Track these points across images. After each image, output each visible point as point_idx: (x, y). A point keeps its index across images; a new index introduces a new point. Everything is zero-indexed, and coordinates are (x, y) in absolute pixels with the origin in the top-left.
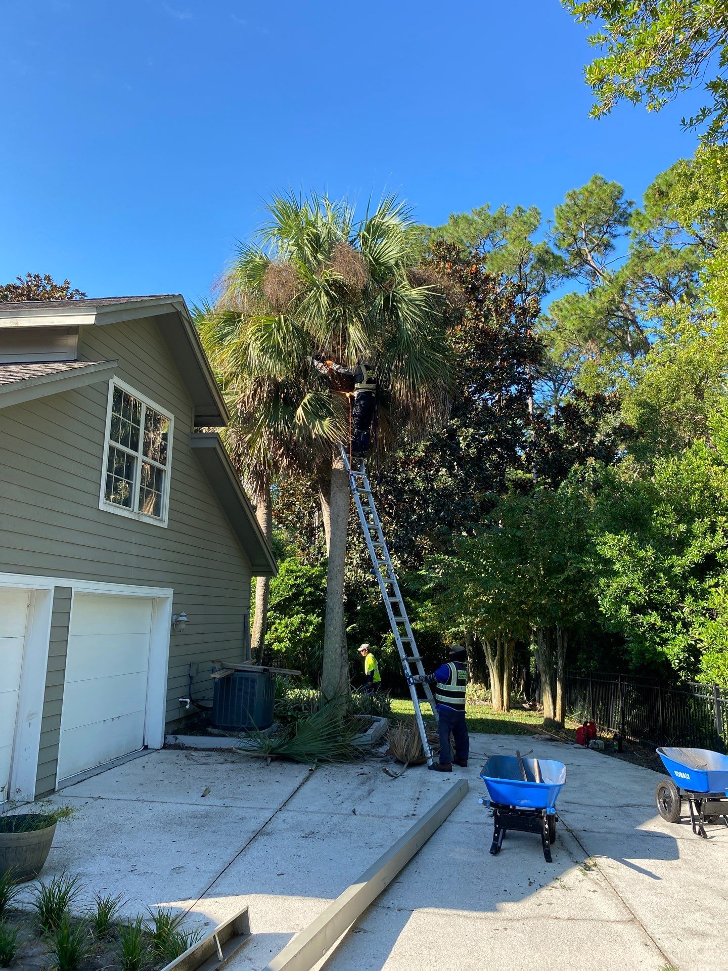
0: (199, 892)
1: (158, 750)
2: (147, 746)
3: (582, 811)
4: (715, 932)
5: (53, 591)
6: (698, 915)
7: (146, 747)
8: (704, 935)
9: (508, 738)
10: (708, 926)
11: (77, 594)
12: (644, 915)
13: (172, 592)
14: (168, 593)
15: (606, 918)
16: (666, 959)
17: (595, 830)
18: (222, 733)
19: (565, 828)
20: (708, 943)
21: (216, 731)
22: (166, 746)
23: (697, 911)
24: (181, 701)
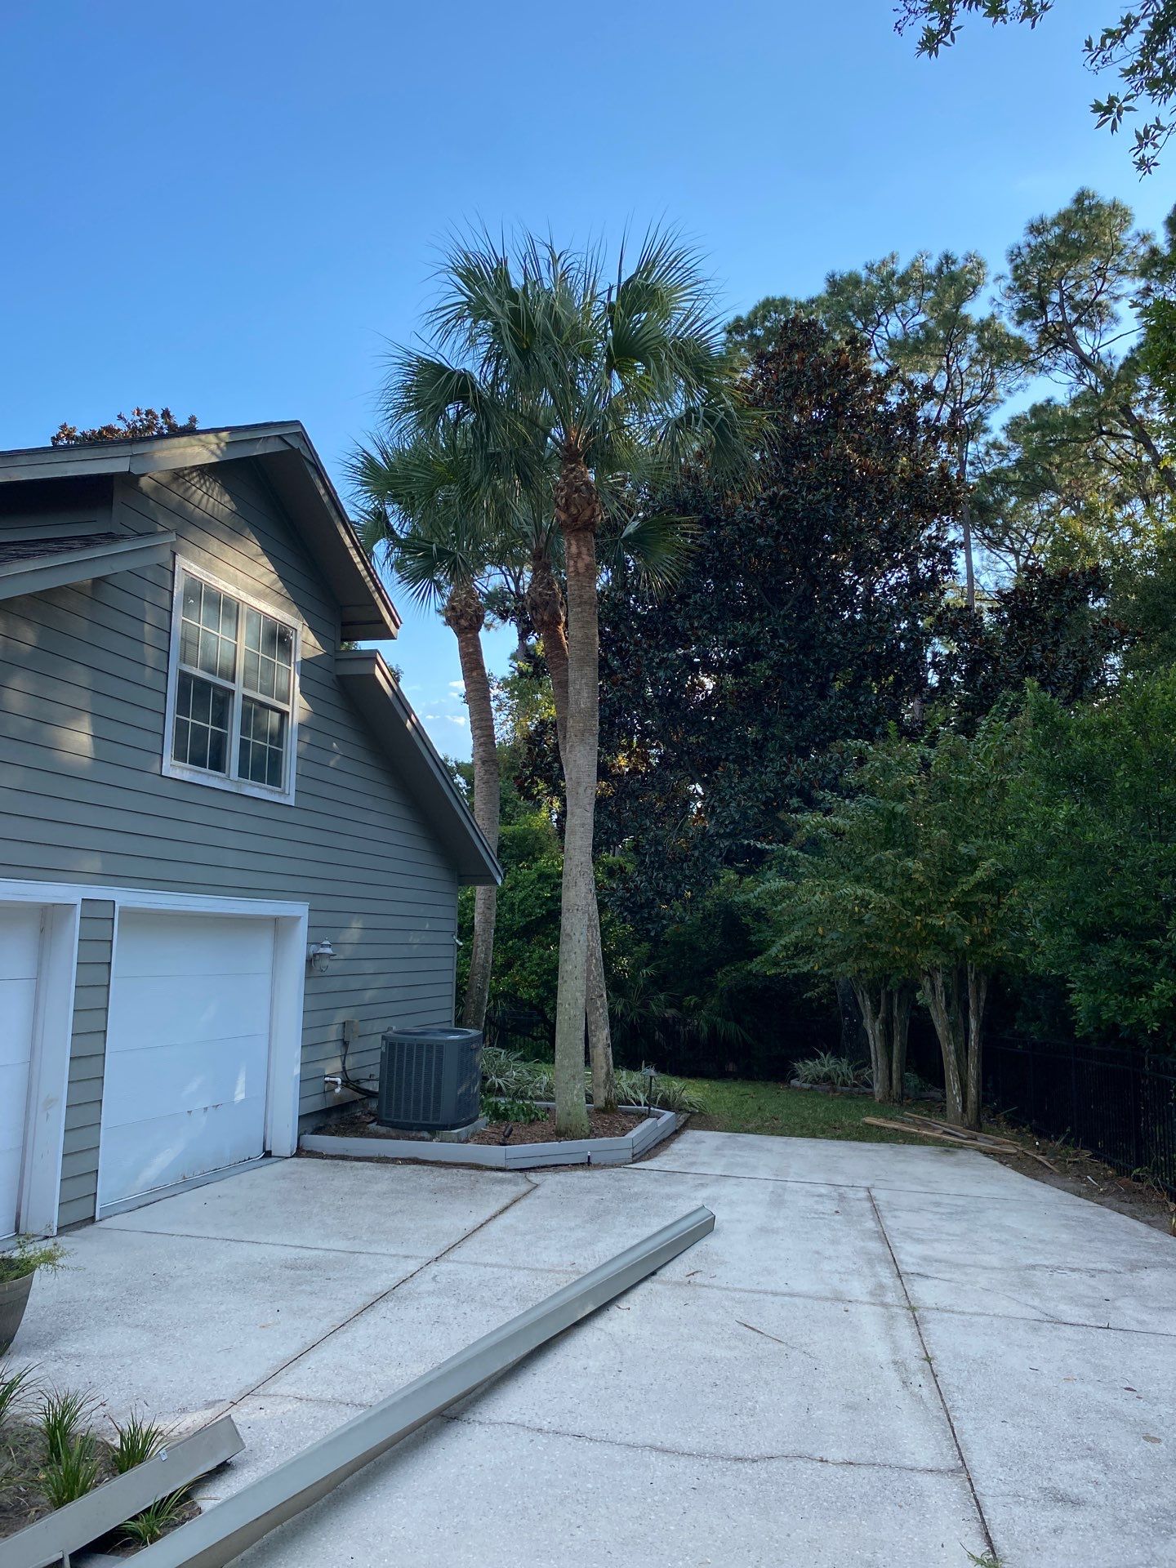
0: (241, 1391)
1: (287, 1158)
2: (270, 1152)
3: (948, 1276)
4: (1101, 1500)
5: (79, 908)
6: (1081, 1464)
7: (268, 1154)
8: (1076, 1503)
9: (877, 1148)
10: (1091, 1487)
11: (123, 911)
12: (981, 1460)
13: (307, 909)
14: (299, 909)
15: (908, 1463)
16: (990, 1542)
17: (956, 1308)
18: (393, 1132)
19: (905, 1303)
20: (1080, 1518)
21: (383, 1130)
22: (300, 1152)
23: (1083, 1457)
24: (326, 1082)
